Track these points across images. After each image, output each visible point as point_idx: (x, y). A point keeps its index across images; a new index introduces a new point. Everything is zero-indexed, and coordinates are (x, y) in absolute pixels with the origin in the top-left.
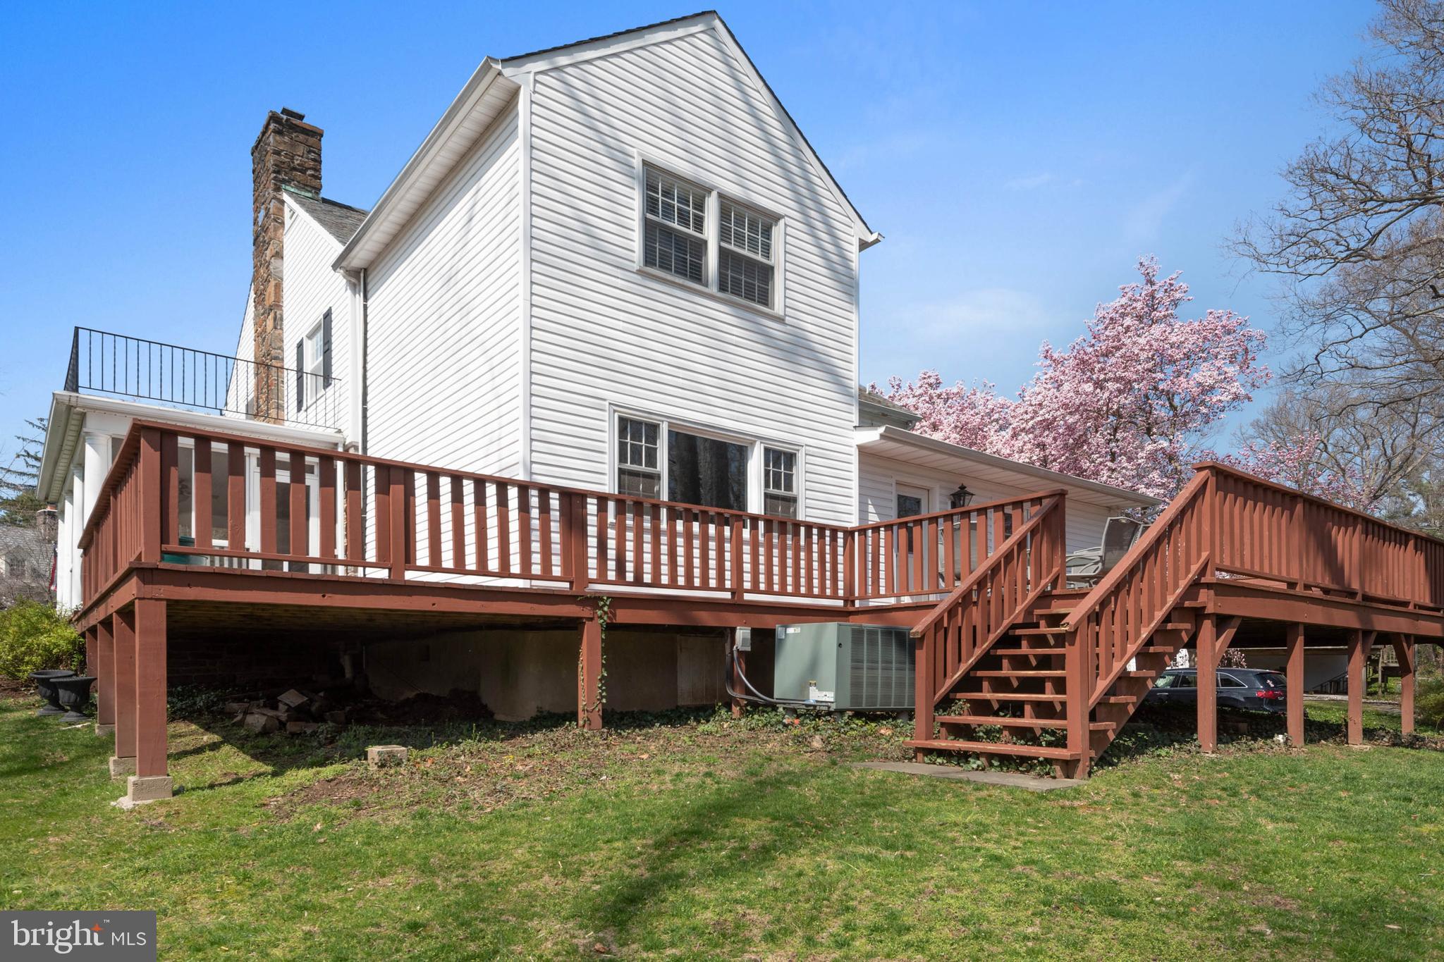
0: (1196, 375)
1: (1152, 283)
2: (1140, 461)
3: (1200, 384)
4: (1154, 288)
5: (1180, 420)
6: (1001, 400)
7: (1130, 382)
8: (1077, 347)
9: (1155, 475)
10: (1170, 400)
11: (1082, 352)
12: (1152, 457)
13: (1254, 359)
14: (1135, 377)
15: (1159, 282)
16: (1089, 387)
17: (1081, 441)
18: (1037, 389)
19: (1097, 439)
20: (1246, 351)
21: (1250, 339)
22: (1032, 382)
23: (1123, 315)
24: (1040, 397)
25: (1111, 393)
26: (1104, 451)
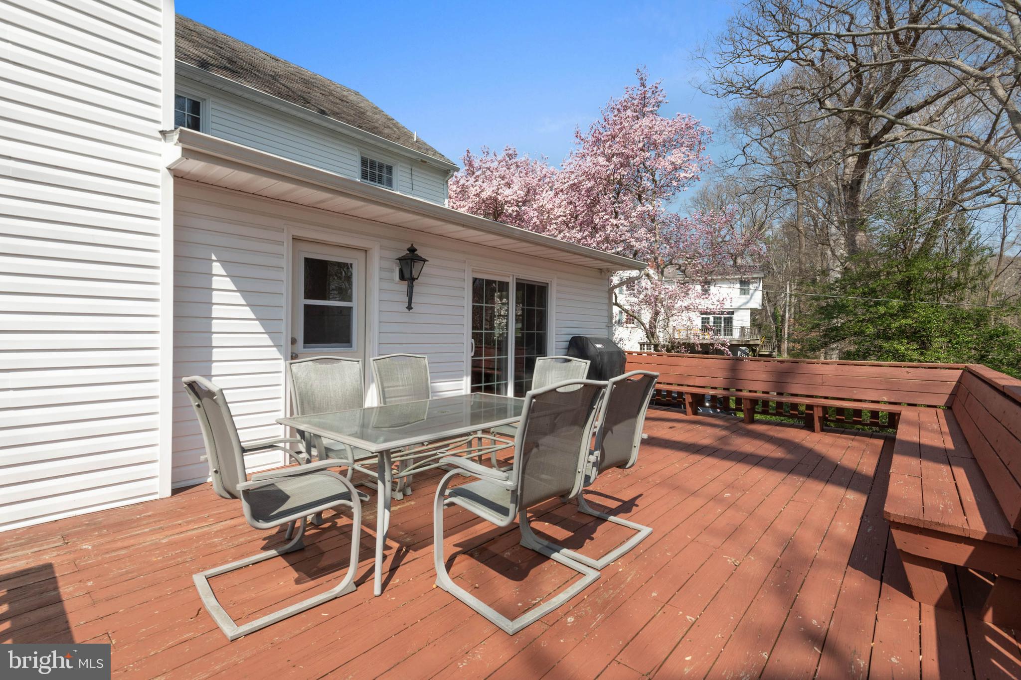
0: (669, 158)
1: (644, 87)
2: (632, 220)
3: (673, 163)
4: (645, 89)
5: (659, 190)
6: (551, 168)
7: (628, 157)
8: (594, 128)
9: (642, 231)
10: (653, 175)
11: (597, 132)
12: (641, 216)
13: (704, 149)
14: (631, 153)
15: (648, 86)
16: (602, 160)
17: (596, 202)
18: (570, 161)
19: (605, 200)
20: (700, 142)
21: (703, 133)
22: (568, 155)
23: (626, 108)
24: (572, 166)
25: (616, 165)
26: (609, 210)
